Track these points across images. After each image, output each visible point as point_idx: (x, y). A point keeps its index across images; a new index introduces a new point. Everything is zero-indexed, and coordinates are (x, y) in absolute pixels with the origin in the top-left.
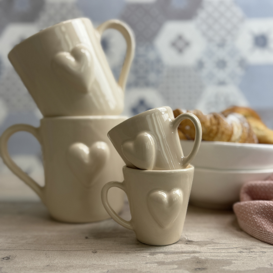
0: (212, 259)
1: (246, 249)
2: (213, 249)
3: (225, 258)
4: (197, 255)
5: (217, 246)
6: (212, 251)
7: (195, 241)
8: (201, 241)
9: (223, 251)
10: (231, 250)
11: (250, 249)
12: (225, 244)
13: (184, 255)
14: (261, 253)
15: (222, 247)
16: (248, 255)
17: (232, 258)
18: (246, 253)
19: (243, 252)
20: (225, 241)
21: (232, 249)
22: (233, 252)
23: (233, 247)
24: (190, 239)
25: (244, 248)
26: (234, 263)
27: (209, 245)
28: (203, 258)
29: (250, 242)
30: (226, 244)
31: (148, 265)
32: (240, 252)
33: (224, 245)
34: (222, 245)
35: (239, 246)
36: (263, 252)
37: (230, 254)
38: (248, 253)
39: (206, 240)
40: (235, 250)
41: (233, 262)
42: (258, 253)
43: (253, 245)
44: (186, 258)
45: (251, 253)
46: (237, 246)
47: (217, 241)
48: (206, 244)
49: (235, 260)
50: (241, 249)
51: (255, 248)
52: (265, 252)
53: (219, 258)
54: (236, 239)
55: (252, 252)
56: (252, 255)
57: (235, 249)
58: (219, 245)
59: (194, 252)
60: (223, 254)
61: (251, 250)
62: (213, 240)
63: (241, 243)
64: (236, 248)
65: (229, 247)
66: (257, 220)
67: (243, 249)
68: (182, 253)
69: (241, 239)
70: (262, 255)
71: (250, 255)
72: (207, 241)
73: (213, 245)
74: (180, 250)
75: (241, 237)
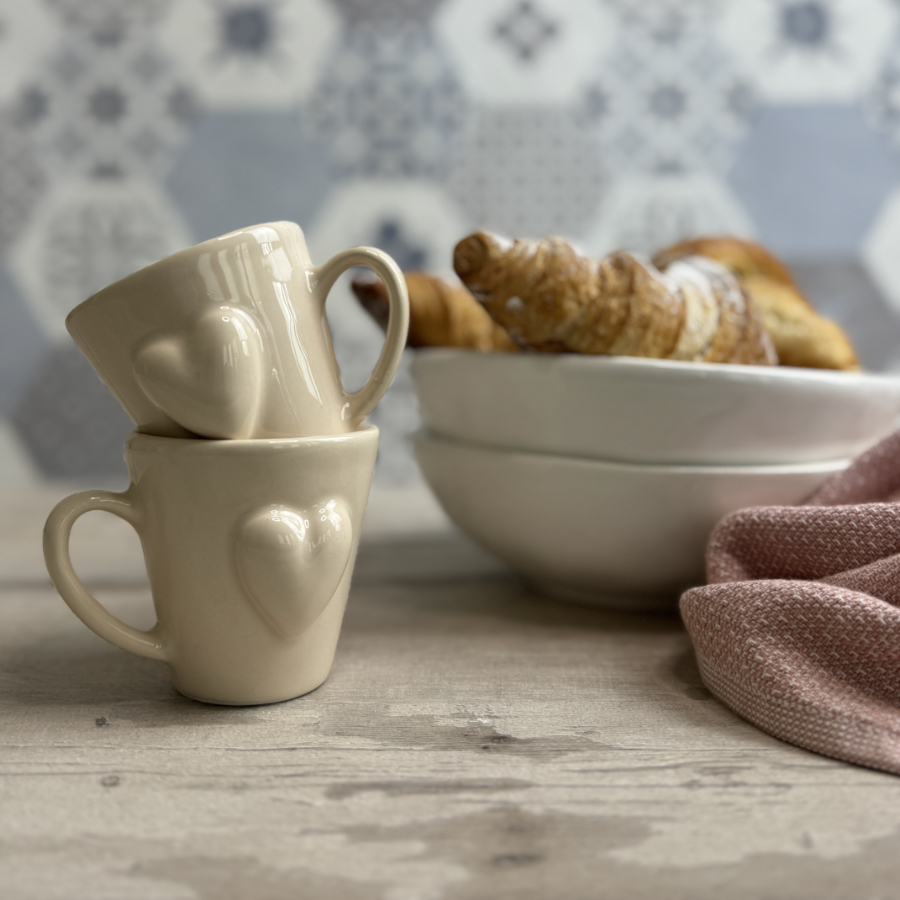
0: (571, 817)
1: (716, 774)
2: (584, 771)
3: (624, 811)
4: (514, 797)
5: (604, 760)
6: (578, 779)
7: (522, 737)
8: (544, 740)
9: (624, 781)
10: (652, 778)
11: (730, 771)
12: (634, 753)
13: (464, 795)
14: (771, 790)
15: (619, 764)
16: (718, 799)
17: (654, 811)
18: (710, 790)
19: (702, 786)
20: (636, 737)
21: (660, 773)
22: (663, 782)
23: (663, 764)
24: (500, 732)
25: (706, 768)
26: (660, 833)
27: (572, 755)
28: (537, 810)
29: (733, 742)
30: (640, 753)
31: (309, 842)
32: (691, 785)
33: (631, 753)
34: (622, 753)
35: (689, 760)
36: (778, 785)
37: (646, 795)
38: (720, 790)
39: (563, 733)
40: (671, 778)
41: (656, 826)
42: (758, 791)
43: (745, 756)
44: (469, 809)
45: (731, 789)
46: (681, 761)
47: (604, 738)
48: (559, 752)
49: (665, 819)
50: (695, 772)
51: (749, 768)
52: (788, 786)
53: (599, 811)
54: (682, 731)
55: (736, 784)
56: (736, 796)
57: (670, 772)
58: (609, 755)
59: (507, 785)
60: (621, 794)
61: (736, 778)
62: (590, 732)
63: (699, 745)
64: (676, 767)
65: (649, 764)
66: (761, 655)
67: (703, 771)
68: (460, 786)
69: (701, 731)
70: (772, 798)
71: (726, 798)
72: (567, 739)
73: (588, 754)
74: (453, 777)
75: (700, 722)
